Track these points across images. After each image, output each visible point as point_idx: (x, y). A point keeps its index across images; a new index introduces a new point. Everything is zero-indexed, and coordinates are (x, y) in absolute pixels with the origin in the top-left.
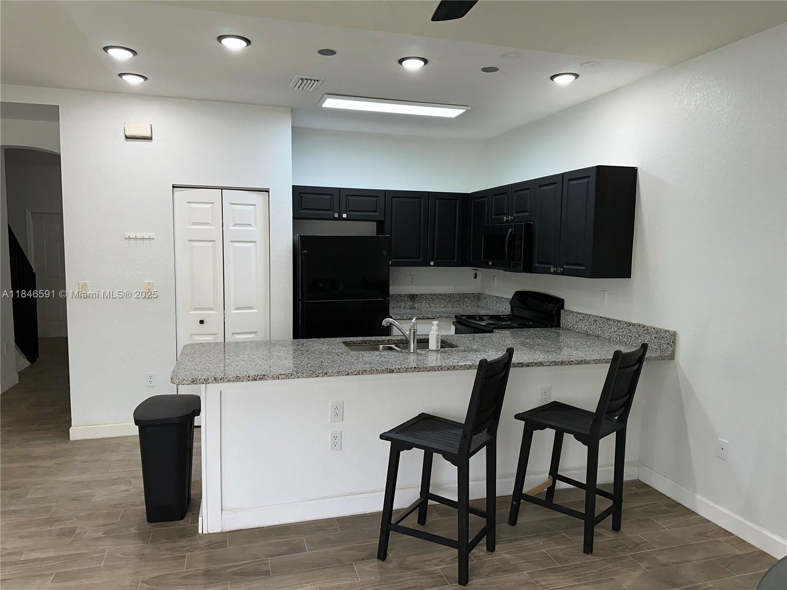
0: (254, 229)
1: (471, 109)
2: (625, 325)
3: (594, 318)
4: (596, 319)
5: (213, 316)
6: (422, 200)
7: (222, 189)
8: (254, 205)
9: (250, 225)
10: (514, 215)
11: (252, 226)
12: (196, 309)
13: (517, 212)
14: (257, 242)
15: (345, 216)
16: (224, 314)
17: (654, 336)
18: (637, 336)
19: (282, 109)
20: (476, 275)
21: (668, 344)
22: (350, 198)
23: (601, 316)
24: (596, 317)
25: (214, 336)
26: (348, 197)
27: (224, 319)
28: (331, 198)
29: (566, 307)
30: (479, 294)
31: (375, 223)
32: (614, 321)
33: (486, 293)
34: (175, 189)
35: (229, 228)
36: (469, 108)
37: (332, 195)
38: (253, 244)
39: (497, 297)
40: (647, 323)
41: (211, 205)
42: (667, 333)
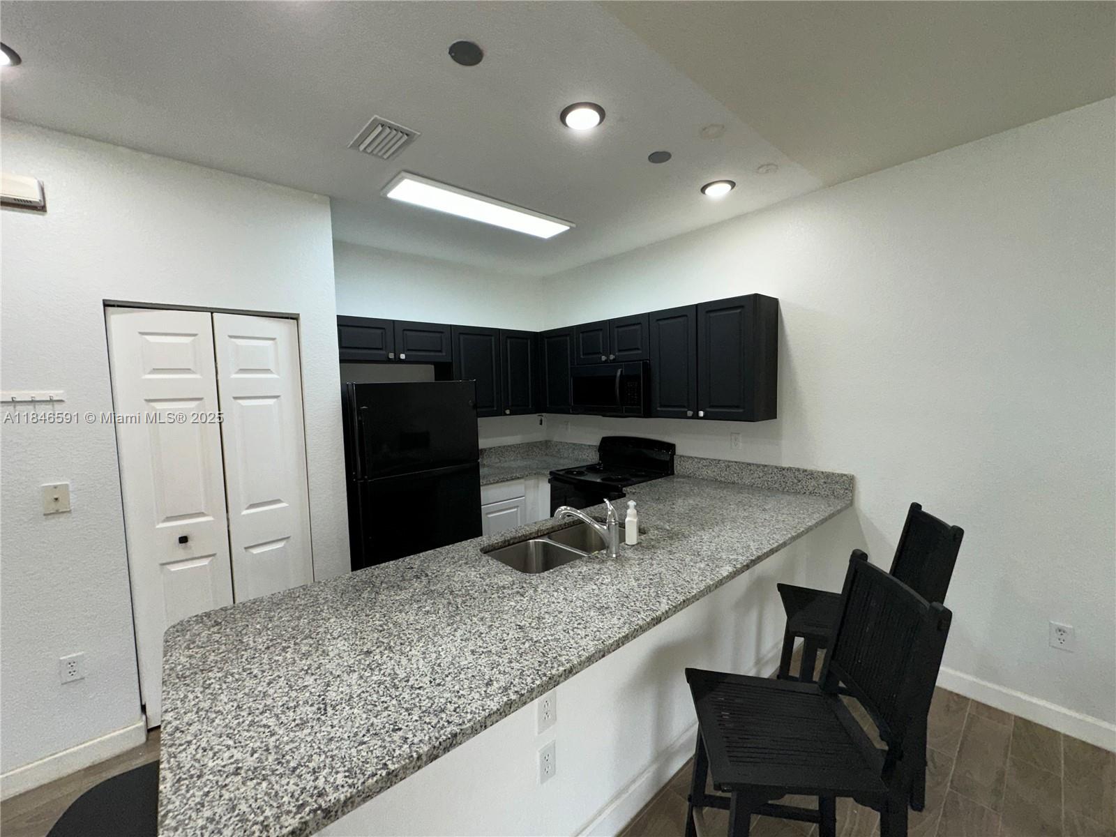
0: (275, 376)
1: (577, 226)
2: (776, 470)
3: (727, 463)
4: (728, 464)
5: (206, 526)
6: (493, 338)
7: (212, 311)
8: (273, 339)
9: (267, 371)
10: (617, 354)
11: (272, 372)
12: (169, 519)
13: (620, 351)
14: (282, 397)
15: (403, 356)
16: (228, 519)
17: (823, 481)
18: (796, 481)
19: (315, 196)
20: (541, 421)
21: (847, 489)
22: (408, 333)
23: (736, 460)
24: (729, 462)
25: (210, 558)
26: (405, 332)
27: (228, 526)
28: (382, 333)
29: (679, 451)
30: (547, 442)
31: (433, 366)
32: (758, 466)
33: (555, 440)
34: (110, 309)
35: (230, 376)
36: (574, 225)
37: (384, 329)
38: (275, 400)
39: (574, 444)
40: (810, 467)
41: (191, 338)
42: (844, 478)
